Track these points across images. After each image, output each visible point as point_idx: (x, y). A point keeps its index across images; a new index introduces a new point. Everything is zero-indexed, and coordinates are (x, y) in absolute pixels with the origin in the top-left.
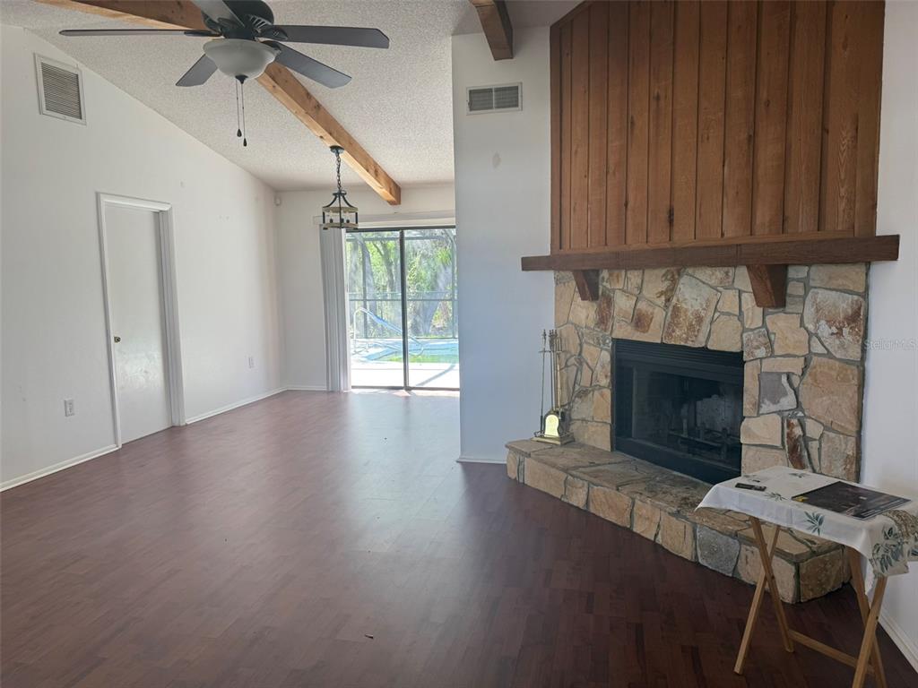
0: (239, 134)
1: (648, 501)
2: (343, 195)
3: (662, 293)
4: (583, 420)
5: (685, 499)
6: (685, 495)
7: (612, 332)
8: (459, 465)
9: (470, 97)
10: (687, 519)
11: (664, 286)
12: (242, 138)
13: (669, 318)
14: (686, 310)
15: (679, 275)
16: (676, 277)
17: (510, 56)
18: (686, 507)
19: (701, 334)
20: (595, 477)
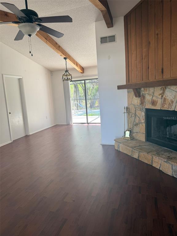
0: (30, 52)
1: (157, 157)
2: (68, 71)
3: (160, 94)
4: (136, 132)
5: (168, 157)
6: (169, 155)
7: (145, 106)
8: (101, 145)
9: (101, 40)
10: (170, 163)
11: (161, 92)
12: (31, 53)
13: (163, 102)
14: (168, 99)
15: (165, 88)
16: (165, 89)
17: (112, 26)
18: (169, 159)
19: (173, 106)
20: (141, 150)
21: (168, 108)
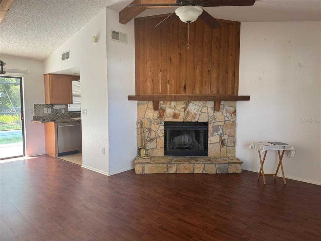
3: (183, 108)
4: (152, 149)
7: (164, 120)
9: (112, 33)
10: (213, 164)
11: (184, 106)
13: (186, 115)
14: (192, 112)
15: (189, 103)
16: (188, 103)
17: (125, 23)
19: (196, 118)
21: (192, 120)
